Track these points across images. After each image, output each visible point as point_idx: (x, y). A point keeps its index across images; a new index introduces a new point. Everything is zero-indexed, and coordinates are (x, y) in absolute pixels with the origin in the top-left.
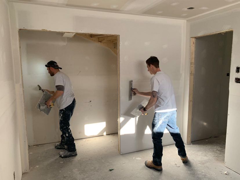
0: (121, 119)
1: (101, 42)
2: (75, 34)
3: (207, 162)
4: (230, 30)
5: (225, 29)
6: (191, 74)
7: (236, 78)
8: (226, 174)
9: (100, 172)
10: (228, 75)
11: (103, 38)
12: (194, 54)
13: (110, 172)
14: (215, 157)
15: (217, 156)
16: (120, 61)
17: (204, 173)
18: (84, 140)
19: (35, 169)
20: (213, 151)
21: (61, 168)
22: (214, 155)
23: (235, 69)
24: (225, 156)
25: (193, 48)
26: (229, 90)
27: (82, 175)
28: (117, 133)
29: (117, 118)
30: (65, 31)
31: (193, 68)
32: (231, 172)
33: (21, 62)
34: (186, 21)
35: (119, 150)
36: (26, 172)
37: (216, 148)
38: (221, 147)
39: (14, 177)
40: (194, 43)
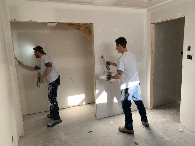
0: (97, 92)
1: (78, 29)
2: (57, 23)
3: (166, 123)
4: (182, 17)
5: (178, 16)
6: (152, 53)
7: (188, 55)
8: (181, 131)
9: (81, 134)
10: (182, 53)
11: (80, 26)
12: (154, 37)
13: (89, 133)
14: (172, 119)
15: (173, 118)
16: (94, 44)
17: (164, 131)
18: (68, 109)
19: (29, 133)
20: (171, 114)
21: (50, 132)
22: (171, 117)
23: (187, 48)
24: (180, 117)
25: (153, 32)
26: (182, 65)
27: (67, 136)
28: (94, 103)
29: (94, 90)
30: (48, 22)
31: (153, 49)
32: (185, 130)
33: (13, 48)
34: (147, 10)
35: (96, 116)
36: (22, 136)
37: (173, 111)
38: (177, 111)
39: (13, 140)
40: (154, 28)
